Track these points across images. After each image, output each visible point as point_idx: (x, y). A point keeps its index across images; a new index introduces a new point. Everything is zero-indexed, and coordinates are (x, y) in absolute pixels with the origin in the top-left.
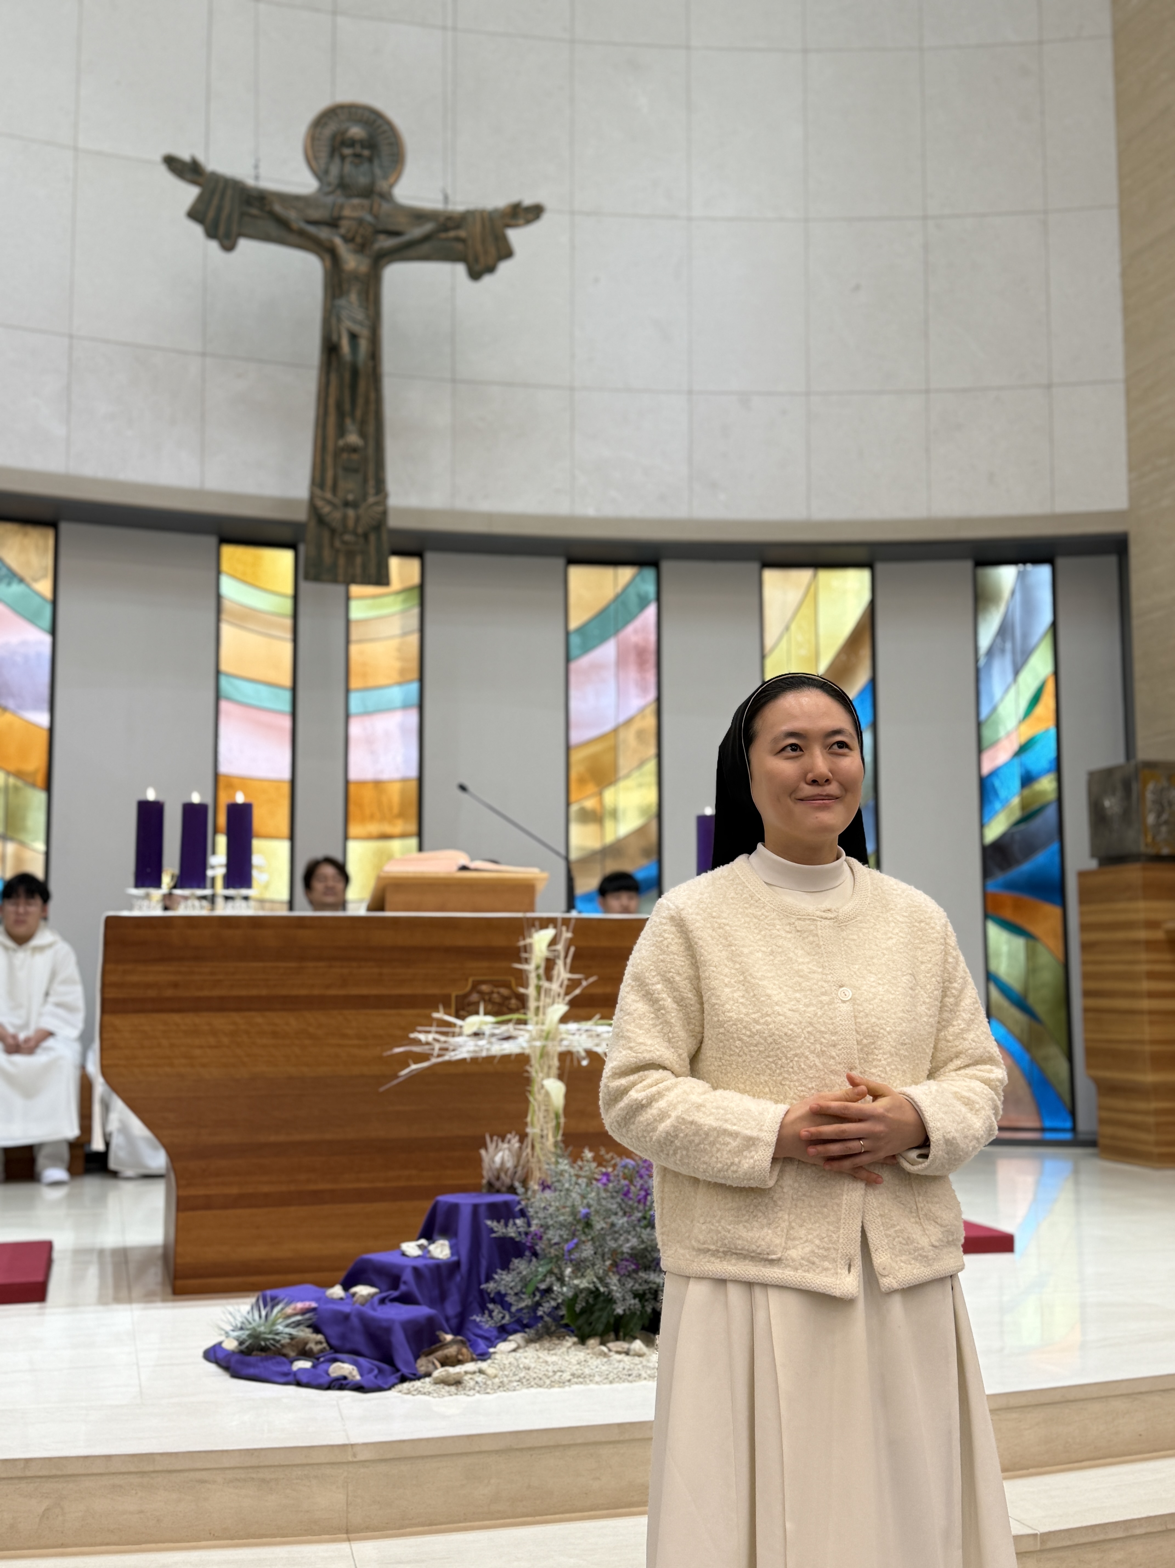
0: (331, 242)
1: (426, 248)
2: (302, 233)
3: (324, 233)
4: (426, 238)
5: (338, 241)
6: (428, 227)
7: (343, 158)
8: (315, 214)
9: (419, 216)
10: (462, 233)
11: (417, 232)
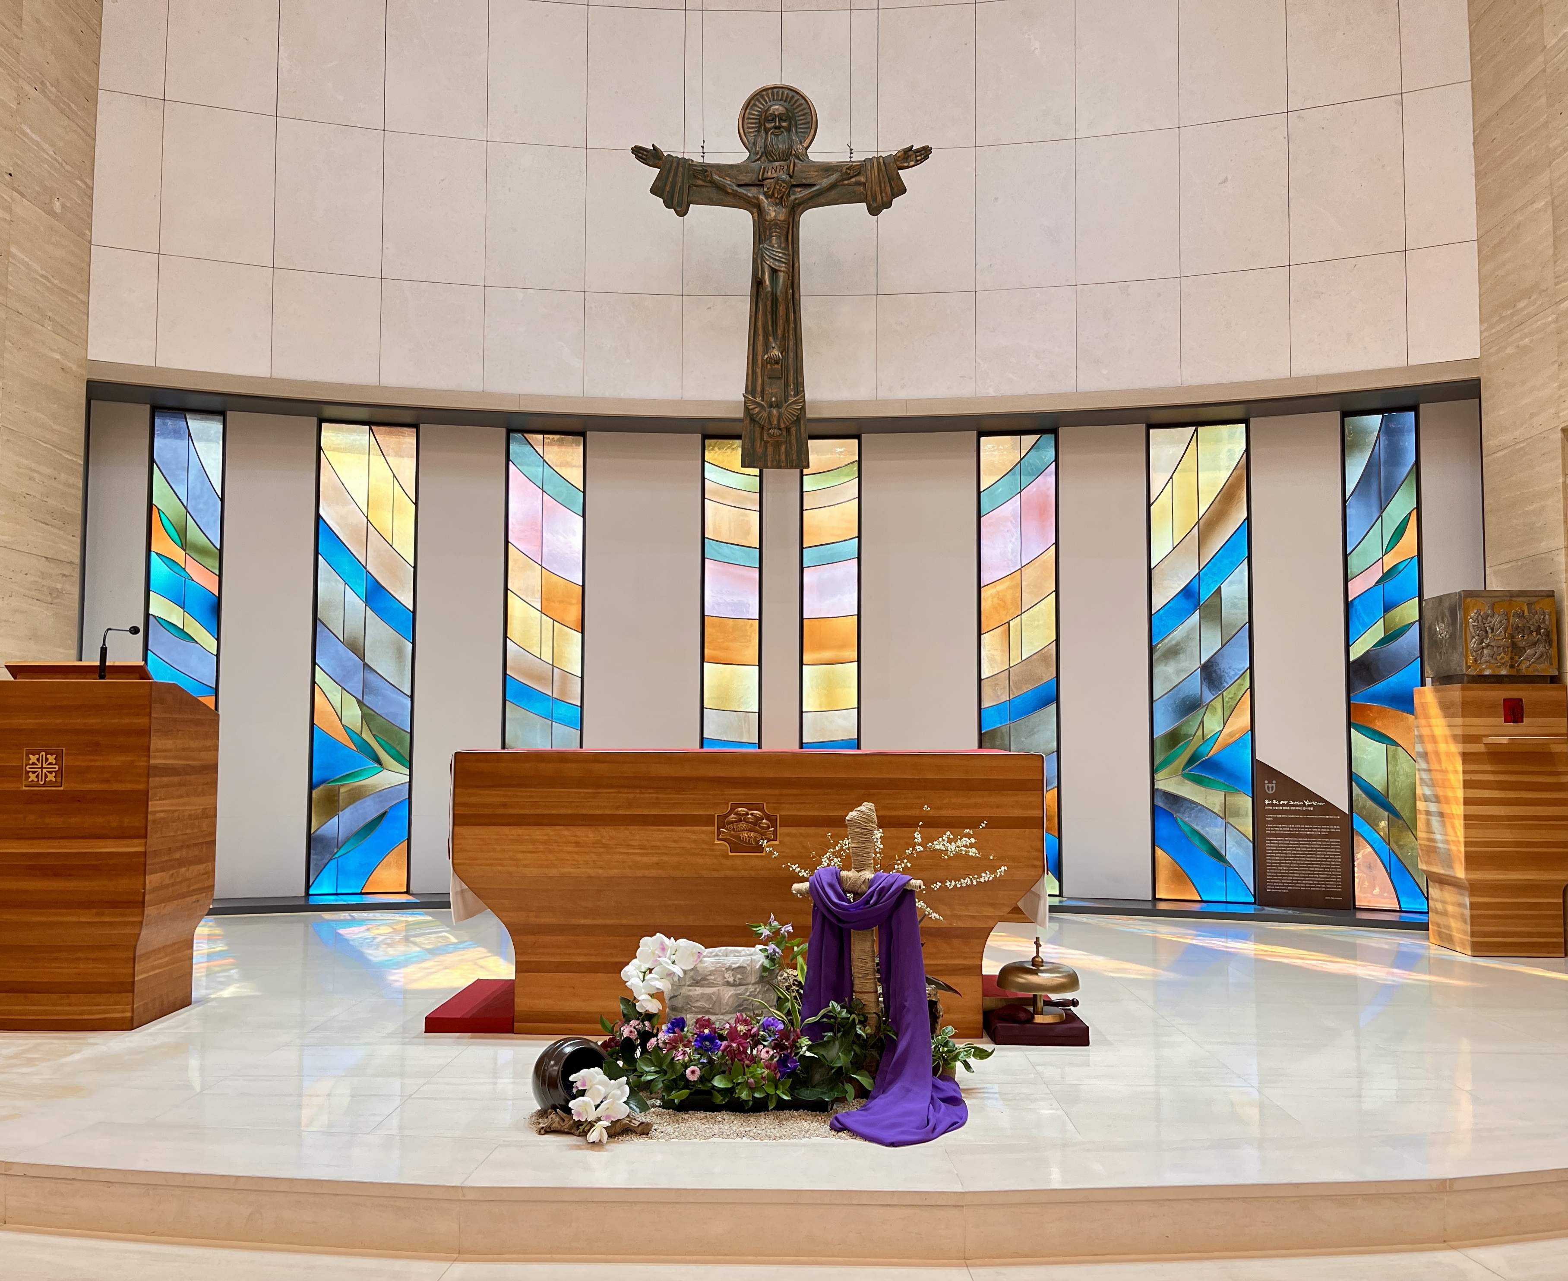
0: (758, 199)
1: (833, 194)
2: (735, 194)
3: (751, 192)
4: (833, 186)
5: (762, 197)
6: (835, 177)
7: (767, 131)
8: (745, 179)
9: (827, 169)
10: (863, 179)
11: (825, 182)
